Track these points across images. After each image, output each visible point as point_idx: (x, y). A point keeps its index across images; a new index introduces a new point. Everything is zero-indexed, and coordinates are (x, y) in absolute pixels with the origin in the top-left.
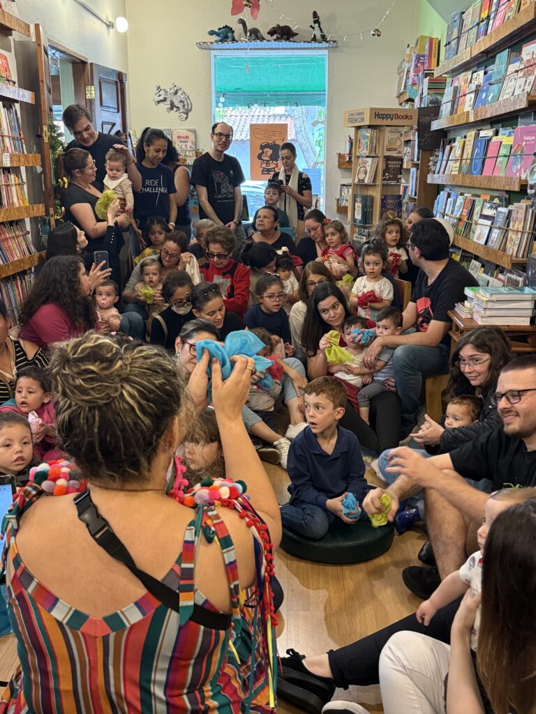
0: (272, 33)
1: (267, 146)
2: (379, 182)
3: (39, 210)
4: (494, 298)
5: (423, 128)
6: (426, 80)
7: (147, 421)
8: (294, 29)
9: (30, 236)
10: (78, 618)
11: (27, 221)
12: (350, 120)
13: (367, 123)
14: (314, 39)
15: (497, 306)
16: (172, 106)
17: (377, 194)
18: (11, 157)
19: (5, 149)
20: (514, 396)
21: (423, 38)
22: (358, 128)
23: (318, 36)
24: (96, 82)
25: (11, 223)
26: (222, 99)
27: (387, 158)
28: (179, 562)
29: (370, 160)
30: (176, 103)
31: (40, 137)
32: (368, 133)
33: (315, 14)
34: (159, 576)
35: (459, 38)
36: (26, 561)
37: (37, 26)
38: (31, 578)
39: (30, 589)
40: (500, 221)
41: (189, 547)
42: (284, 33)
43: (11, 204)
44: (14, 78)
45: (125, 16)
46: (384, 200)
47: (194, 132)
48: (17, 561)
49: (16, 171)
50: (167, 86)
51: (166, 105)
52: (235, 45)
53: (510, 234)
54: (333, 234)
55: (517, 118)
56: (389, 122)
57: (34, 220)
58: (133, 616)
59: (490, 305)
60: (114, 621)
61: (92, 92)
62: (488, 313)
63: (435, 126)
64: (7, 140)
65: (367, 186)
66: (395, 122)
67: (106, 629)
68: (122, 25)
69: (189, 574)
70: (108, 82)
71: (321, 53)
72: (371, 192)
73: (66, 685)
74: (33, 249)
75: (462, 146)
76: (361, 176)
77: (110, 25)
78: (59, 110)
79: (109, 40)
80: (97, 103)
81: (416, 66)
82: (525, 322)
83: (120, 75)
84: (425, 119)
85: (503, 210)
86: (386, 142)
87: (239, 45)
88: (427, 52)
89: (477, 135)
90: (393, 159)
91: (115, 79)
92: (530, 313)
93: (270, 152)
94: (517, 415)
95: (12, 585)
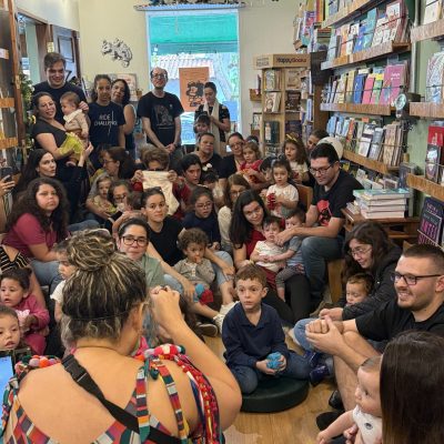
1: (194, 85)
2: (283, 110)
3: (14, 142)
4: (376, 197)
5: (315, 68)
6: (316, 31)
12: (258, 64)
13: (271, 65)
14: (226, 2)
15: (378, 204)
16: (116, 56)
17: (282, 120)
22: (265, 70)
24: (55, 39)
26: (156, 49)
27: (288, 93)
28: (134, 395)
29: (275, 94)
30: (119, 53)
31: (13, 84)
32: (272, 74)
34: (123, 405)
36: (27, 411)
38: (30, 423)
40: (378, 138)
41: (140, 383)
46: (287, 124)
47: (135, 75)
48: (20, 412)
50: (111, 40)
51: (112, 55)
52: (165, 7)
53: (386, 148)
54: (250, 153)
55: (386, 59)
56: (288, 65)
57: (10, 150)
59: (373, 203)
61: (52, 47)
62: (372, 209)
63: (325, 66)
65: (274, 114)
66: (293, 64)
69: (143, 402)
70: (64, 39)
71: (234, 11)
72: (277, 119)
75: (346, 81)
81: (307, 20)
82: (401, 215)
83: (74, 33)
84: (316, 61)
85: (379, 130)
86: (287, 80)
87: (168, 7)
88: (315, 9)
89: (356, 73)
90: (293, 93)
91: (70, 36)
92: (404, 208)
93: (196, 89)
94: (411, 294)
95: (15, 432)
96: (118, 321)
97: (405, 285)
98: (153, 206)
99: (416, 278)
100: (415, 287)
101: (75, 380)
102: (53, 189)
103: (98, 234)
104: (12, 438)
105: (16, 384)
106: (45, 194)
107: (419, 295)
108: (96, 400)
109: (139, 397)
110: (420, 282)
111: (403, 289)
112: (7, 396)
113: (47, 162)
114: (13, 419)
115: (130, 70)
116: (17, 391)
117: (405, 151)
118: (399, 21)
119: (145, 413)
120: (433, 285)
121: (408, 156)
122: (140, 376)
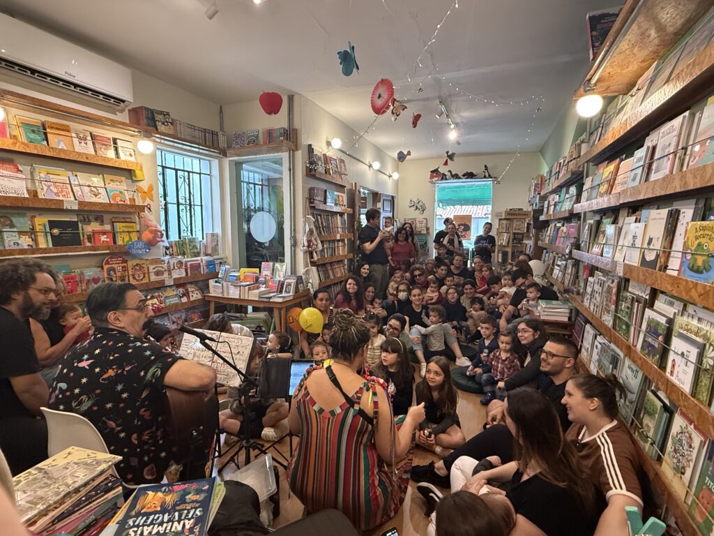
0: (464, 175)
1: (462, 225)
2: (511, 245)
3: (351, 256)
4: (548, 306)
5: (536, 219)
6: (538, 196)
7: (357, 340)
8: (474, 173)
9: (346, 267)
10: (321, 411)
11: (346, 260)
12: (496, 216)
13: (503, 217)
14: (485, 177)
15: (550, 310)
16: (417, 208)
17: (509, 250)
18: (341, 235)
19: (338, 232)
20: (550, 355)
21: (539, 175)
22: (500, 220)
23: (487, 175)
24: (382, 201)
25: (338, 261)
26: (441, 204)
27: (515, 234)
28: (356, 393)
29: (506, 234)
30: (419, 207)
31: (354, 226)
32: (505, 222)
33: (486, 166)
34: (350, 396)
35: (550, 179)
36: (309, 389)
37: (356, 183)
38: (309, 394)
39: (308, 398)
40: (563, 267)
41: (361, 389)
42: (470, 175)
43: (339, 253)
44: (345, 203)
45: (398, 172)
46: (513, 253)
47: (426, 219)
48: (306, 388)
49: (343, 241)
51: (413, 208)
52: (446, 181)
53: (566, 275)
54: (486, 271)
55: (571, 218)
56: (515, 217)
57: (349, 260)
58: (339, 411)
59: (546, 310)
60: (332, 413)
61: (379, 205)
62: (545, 313)
63: (542, 218)
64: (339, 229)
65: (504, 246)
66: (518, 217)
67: (330, 415)
68: (396, 176)
69: (359, 398)
70: (387, 200)
71: (489, 182)
72: (507, 249)
73: (314, 433)
74: (346, 272)
75: (550, 231)
76: (502, 241)
77: (390, 176)
78: (364, 211)
79: (390, 183)
80: (382, 209)
81: (535, 189)
82: (566, 319)
83: (393, 197)
84: (536, 215)
85: (564, 262)
86: (514, 226)
87: (448, 181)
88: (540, 182)
89: (555, 225)
90: (518, 234)
91: (390, 198)
92: (568, 315)
93: (463, 227)
94: (549, 364)
95: (302, 397)
96: (352, 355)
97: (546, 358)
98: (415, 296)
99: (553, 355)
100: (552, 361)
101: (330, 378)
102: (354, 282)
103: (346, 313)
104: (300, 400)
105: (306, 376)
106: (350, 284)
107: (554, 366)
108: (339, 391)
109: (358, 395)
110: (555, 358)
111: (545, 360)
112: (302, 380)
113: (365, 269)
114: (303, 391)
115: (424, 216)
116: (306, 379)
117: (578, 278)
118: (575, 198)
119: (359, 403)
120: (564, 363)
121: (579, 282)
122: (362, 386)
